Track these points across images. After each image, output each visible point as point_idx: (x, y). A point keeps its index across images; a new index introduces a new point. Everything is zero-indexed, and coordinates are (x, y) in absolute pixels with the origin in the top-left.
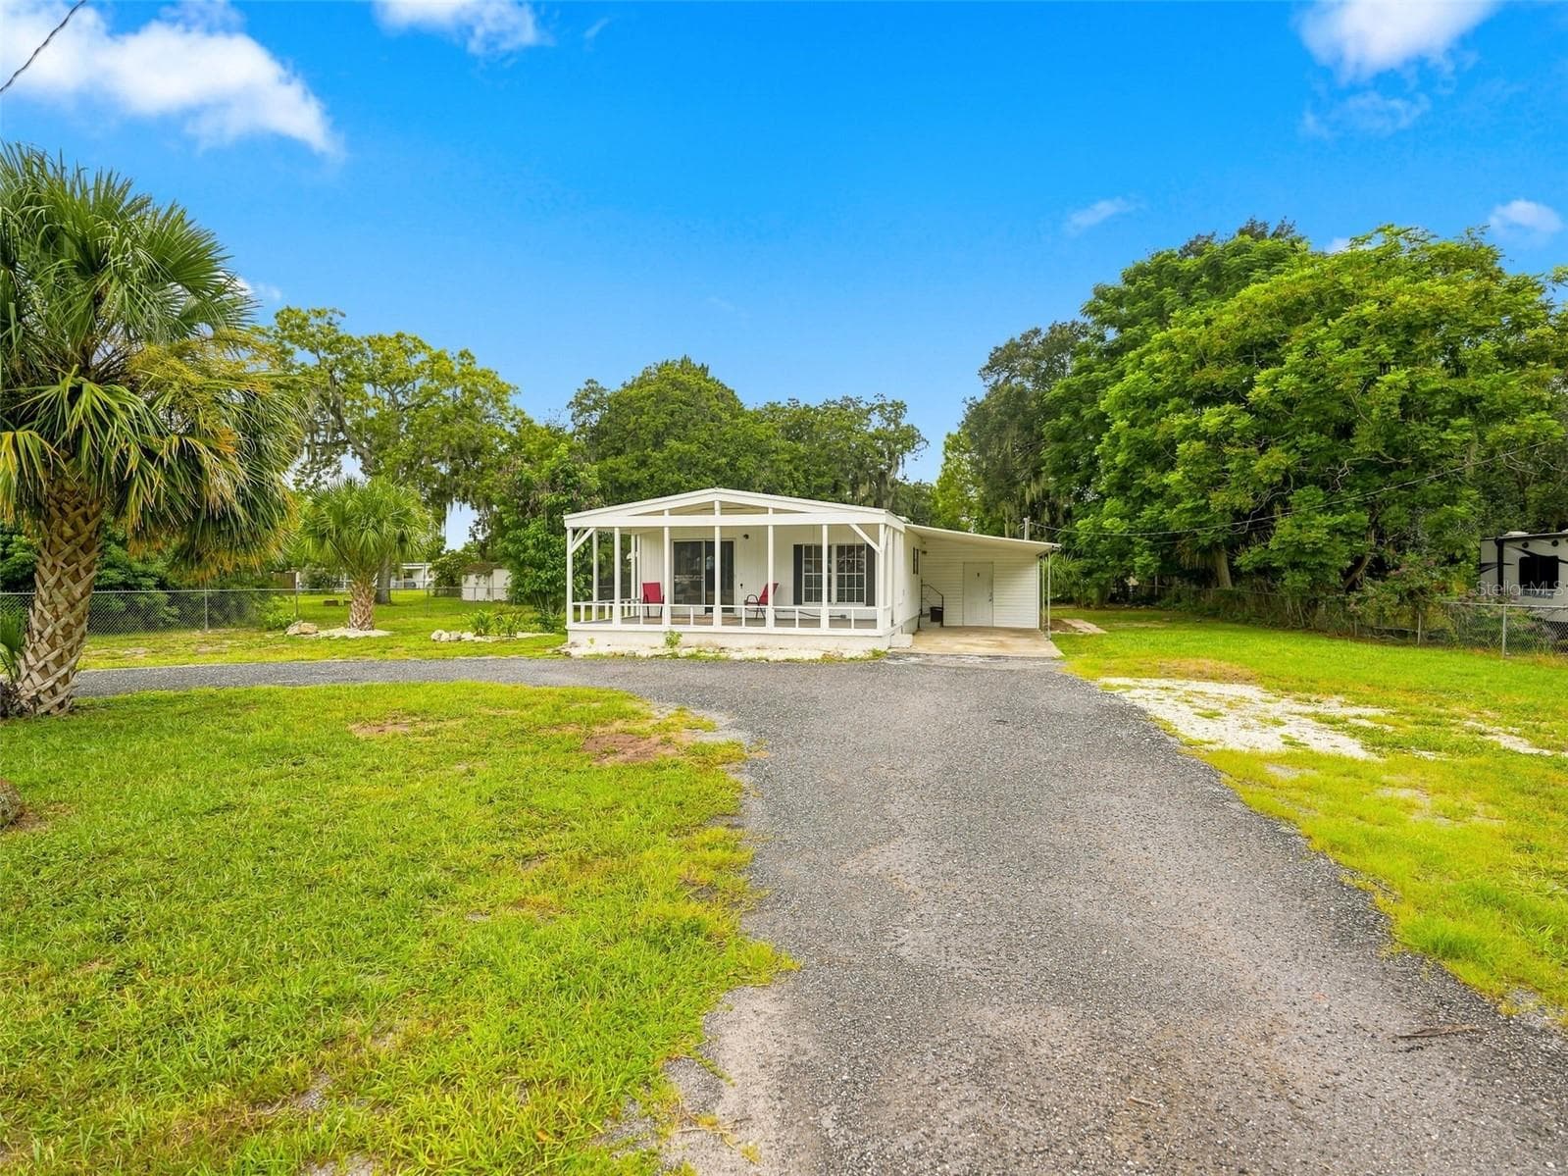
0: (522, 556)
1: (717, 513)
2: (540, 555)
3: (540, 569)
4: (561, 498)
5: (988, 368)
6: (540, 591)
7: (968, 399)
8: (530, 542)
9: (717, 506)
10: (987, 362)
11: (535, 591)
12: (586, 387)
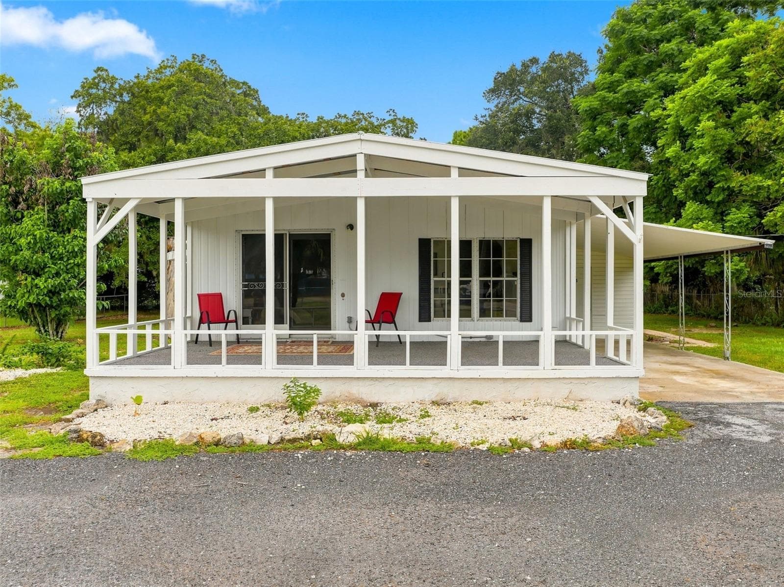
0: (13, 258)
1: (361, 174)
2: (38, 257)
3: (38, 275)
4: (68, 184)
5: (492, 91)
6: (38, 305)
7: (479, 117)
8: (23, 241)
9: (361, 164)
10: (491, 85)
11: (30, 305)
12: (96, 75)
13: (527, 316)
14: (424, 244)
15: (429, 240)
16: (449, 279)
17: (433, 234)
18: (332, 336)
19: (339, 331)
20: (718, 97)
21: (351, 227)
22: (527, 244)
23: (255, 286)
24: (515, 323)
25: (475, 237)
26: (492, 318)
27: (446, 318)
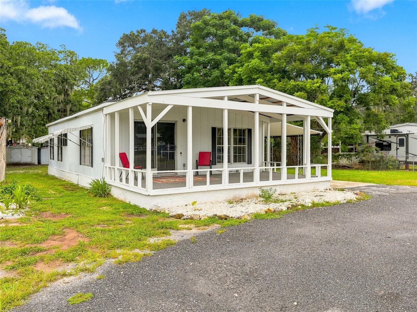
1: (257, 102)
13: (250, 162)
14: (214, 129)
15: (216, 128)
16: (222, 146)
17: (217, 126)
18: (176, 173)
19: (179, 171)
20: (261, 69)
21: (184, 120)
22: (250, 131)
23: (141, 149)
24: (245, 164)
25: (233, 127)
26: (238, 163)
27: (221, 163)
